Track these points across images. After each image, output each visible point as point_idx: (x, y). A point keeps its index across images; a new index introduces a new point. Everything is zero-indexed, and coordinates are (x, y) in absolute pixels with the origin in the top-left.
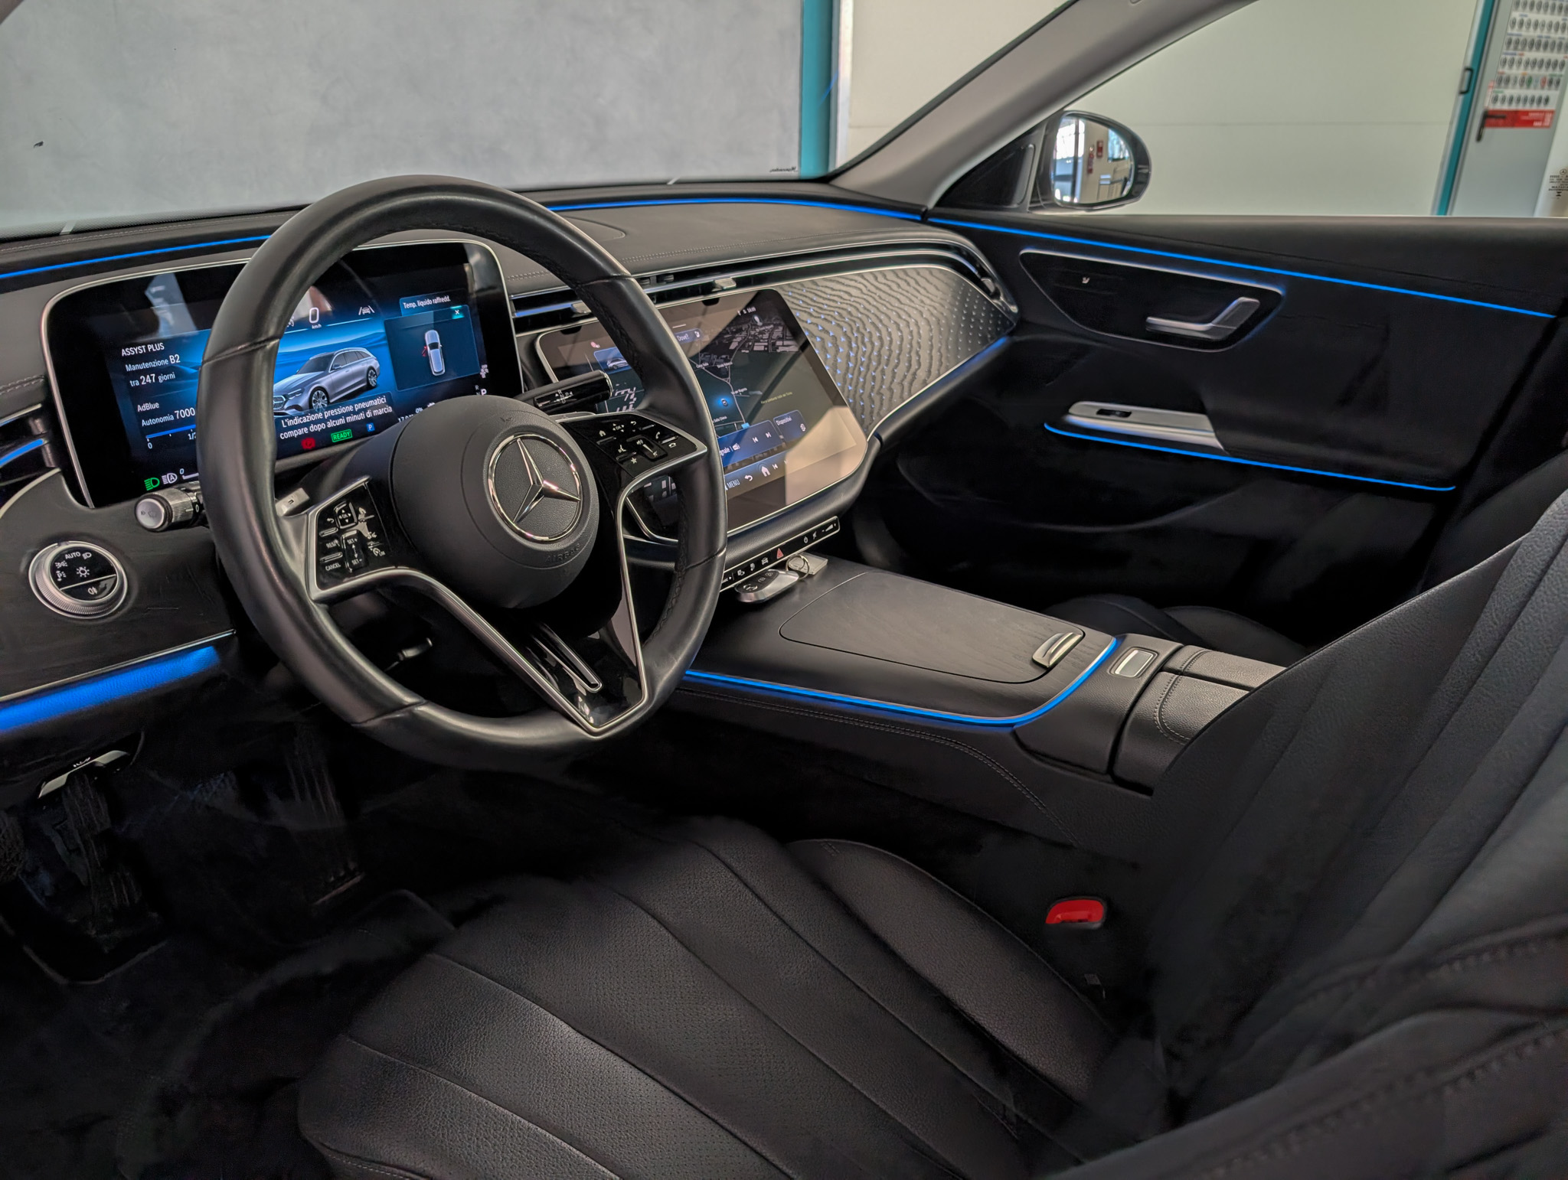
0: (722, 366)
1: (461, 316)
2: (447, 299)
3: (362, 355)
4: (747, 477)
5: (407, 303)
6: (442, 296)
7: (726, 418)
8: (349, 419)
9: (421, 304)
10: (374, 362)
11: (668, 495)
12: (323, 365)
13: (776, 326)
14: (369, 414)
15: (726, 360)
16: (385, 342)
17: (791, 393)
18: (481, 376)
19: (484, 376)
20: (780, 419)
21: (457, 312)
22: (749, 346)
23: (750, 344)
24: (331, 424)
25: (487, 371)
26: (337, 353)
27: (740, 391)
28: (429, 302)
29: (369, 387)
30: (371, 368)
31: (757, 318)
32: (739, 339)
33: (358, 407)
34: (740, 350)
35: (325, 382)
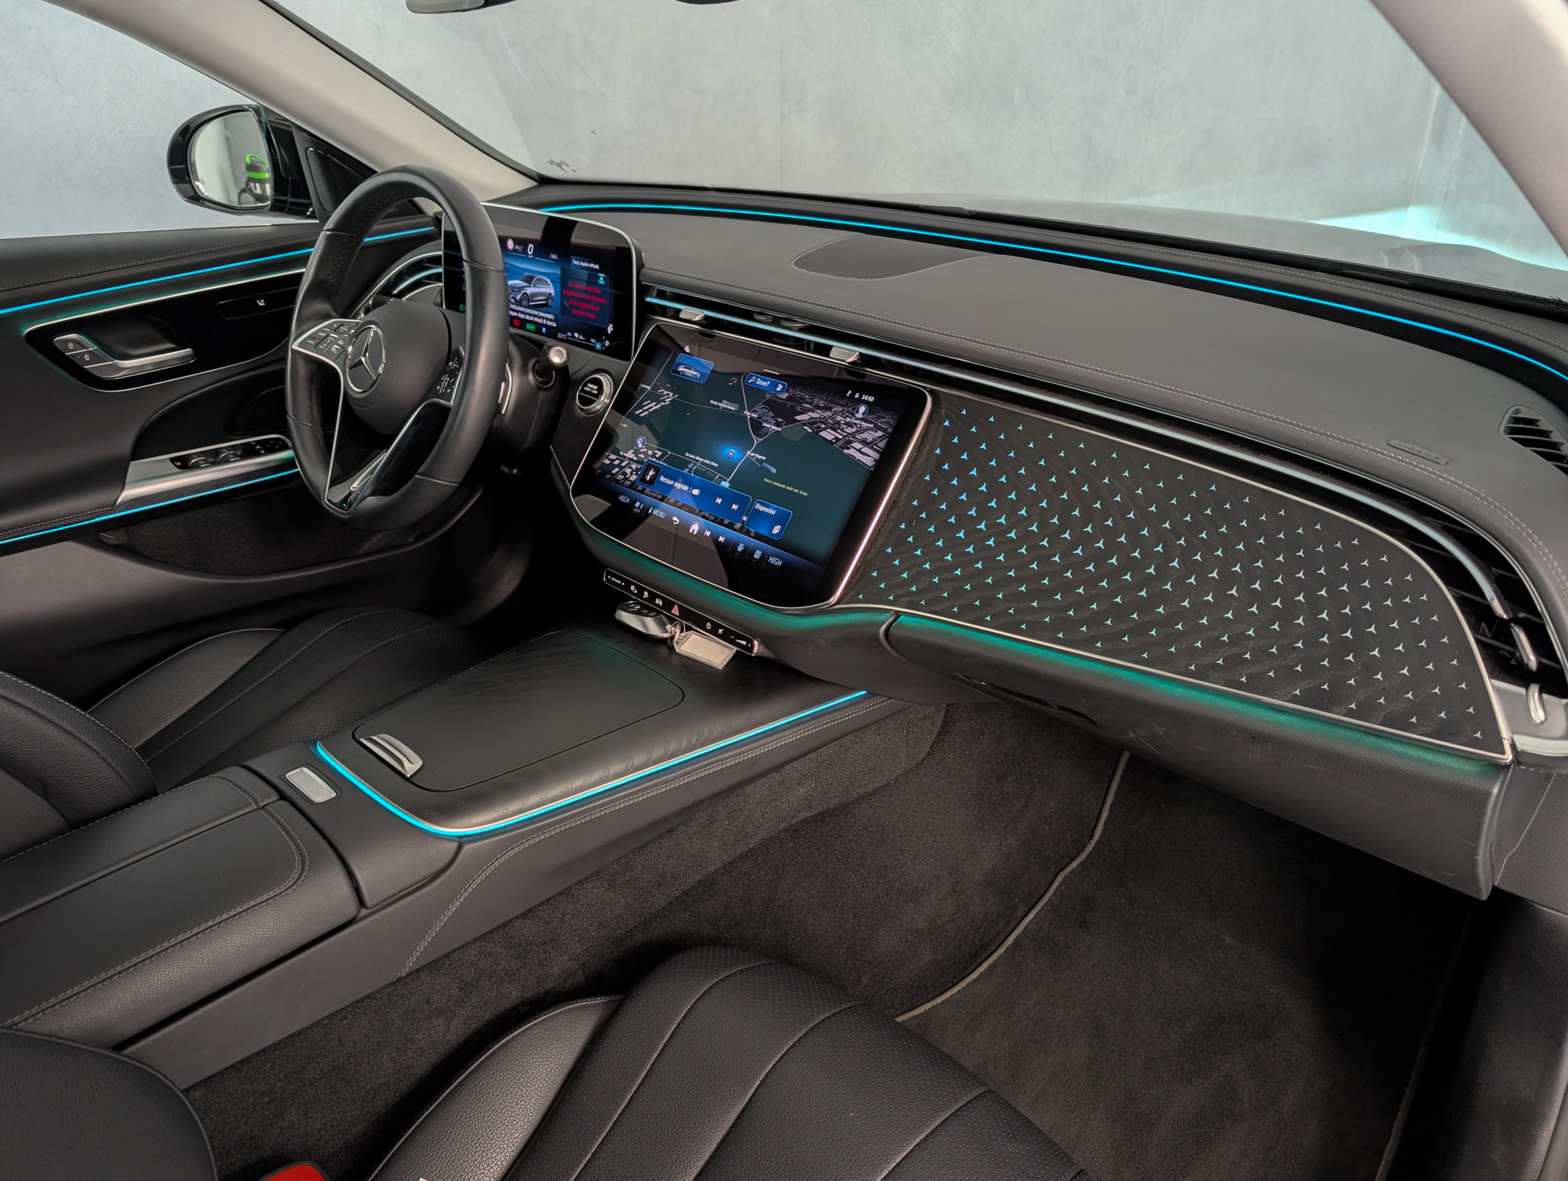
0: (769, 426)
1: (603, 283)
2: (597, 267)
3: (546, 283)
4: (675, 519)
5: (576, 260)
6: (595, 264)
7: (717, 465)
8: (537, 320)
9: (583, 264)
10: (552, 291)
11: (609, 479)
12: (529, 280)
13: (877, 428)
14: (545, 322)
15: (778, 424)
16: (559, 281)
17: (806, 494)
18: (607, 331)
19: (609, 332)
20: (763, 504)
21: (602, 279)
22: (819, 427)
23: (823, 426)
24: (527, 317)
25: (612, 329)
26: (538, 276)
27: (757, 455)
28: (586, 265)
29: (546, 305)
30: (550, 294)
31: (862, 409)
32: (815, 415)
33: (542, 314)
34: (804, 424)
35: (530, 291)
